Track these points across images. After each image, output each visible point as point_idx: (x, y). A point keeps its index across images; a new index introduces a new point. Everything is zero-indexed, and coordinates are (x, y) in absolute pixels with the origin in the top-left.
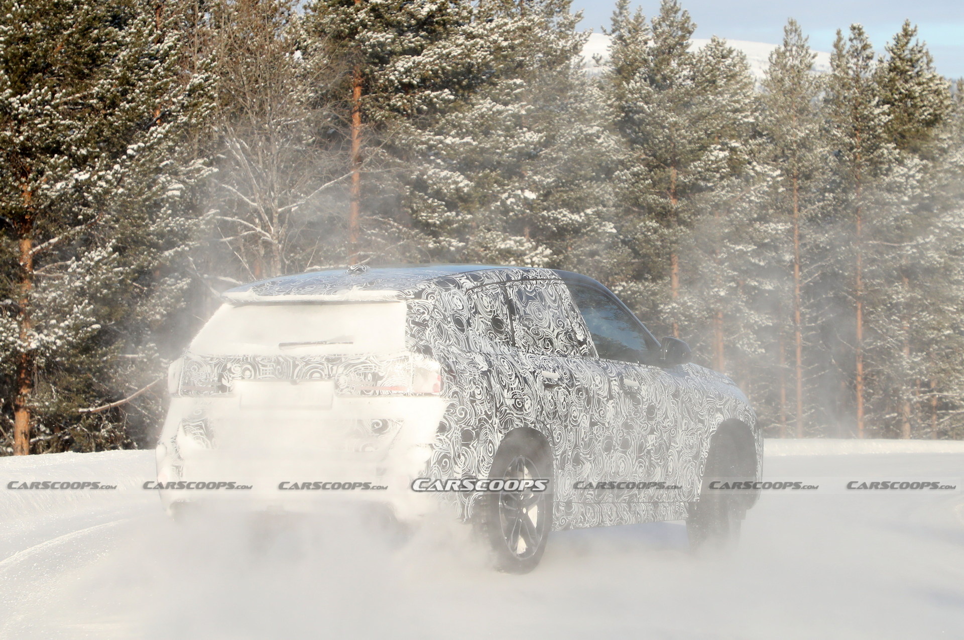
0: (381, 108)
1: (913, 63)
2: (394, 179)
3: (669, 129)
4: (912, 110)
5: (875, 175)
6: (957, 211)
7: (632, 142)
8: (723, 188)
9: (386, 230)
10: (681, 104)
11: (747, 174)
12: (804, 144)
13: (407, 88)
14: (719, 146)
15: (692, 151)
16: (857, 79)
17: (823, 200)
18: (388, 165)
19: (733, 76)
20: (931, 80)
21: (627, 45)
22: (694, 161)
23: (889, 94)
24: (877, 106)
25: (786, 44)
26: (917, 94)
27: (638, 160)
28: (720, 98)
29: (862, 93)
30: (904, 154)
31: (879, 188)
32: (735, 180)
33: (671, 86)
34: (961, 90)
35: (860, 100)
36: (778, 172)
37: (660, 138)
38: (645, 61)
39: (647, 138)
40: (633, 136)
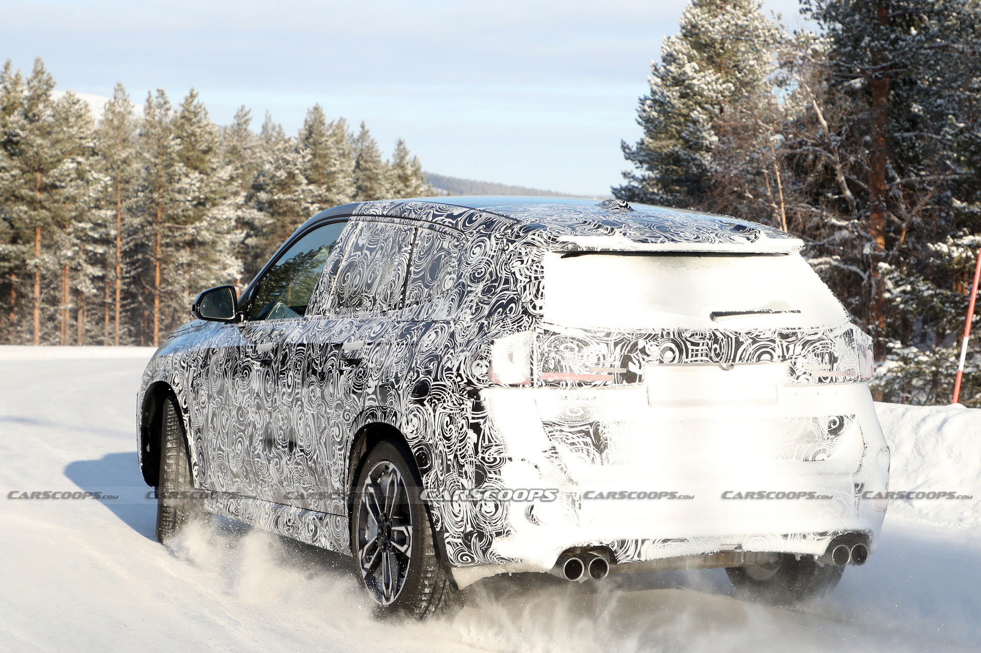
1: (196, 114)
3: (37, 147)
4: (194, 143)
5: (170, 183)
6: (221, 207)
7: (11, 155)
8: (72, 187)
10: (45, 133)
11: (88, 179)
12: (125, 161)
14: (70, 160)
15: (51, 163)
16: (160, 122)
17: (137, 197)
19: (80, 116)
20: (207, 125)
21: (9, 93)
22: (52, 168)
23: (180, 133)
24: (173, 139)
25: (115, 98)
26: (198, 134)
27: (15, 167)
28: (71, 130)
29: (163, 131)
30: (189, 170)
31: (173, 191)
32: (80, 182)
33: (38, 120)
34: (225, 132)
35: (162, 135)
36: (108, 178)
37: (31, 153)
38: (21, 104)
39: (22, 153)
40: (12, 151)
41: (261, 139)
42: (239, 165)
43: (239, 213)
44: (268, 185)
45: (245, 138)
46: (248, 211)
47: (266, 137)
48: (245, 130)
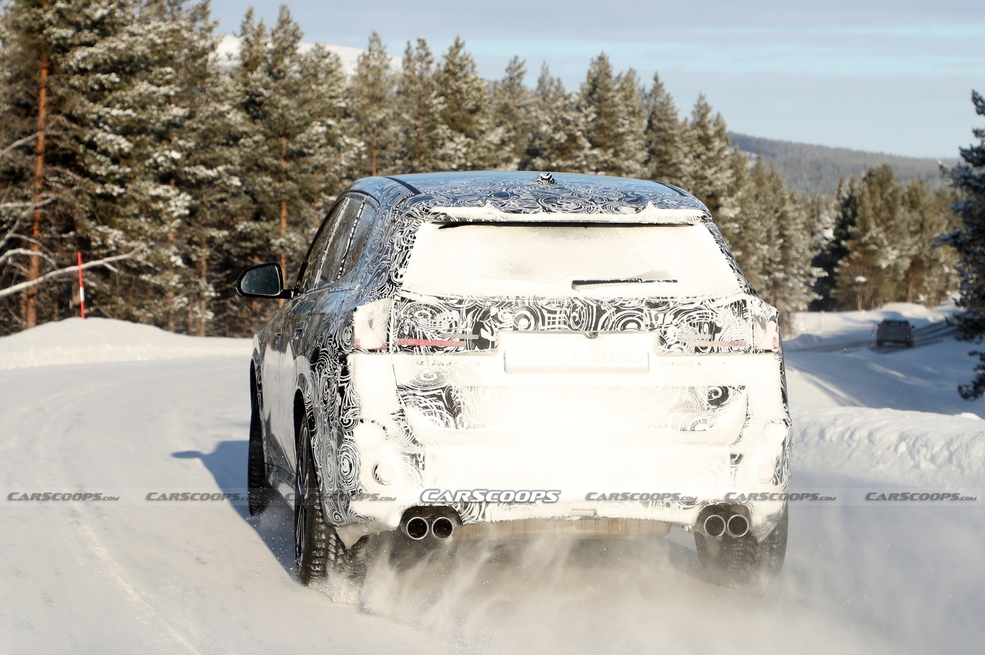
0: (62, 86)
1: (462, 68)
2: (71, 139)
3: (282, 109)
4: (460, 101)
5: (433, 148)
7: (254, 118)
8: (321, 154)
9: (64, 178)
10: (291, 92)
11: (339, 145)
12: (382, 124)
13: (83, 72)
14: (319, 123)
15: (298, 127)
16: (421, 77)
18: (66, 129)
19: (331, 72)
20: (474, 80)
21: (251, 46)
22: (300, 133)
23: (444, 89)
24: (436, 97)
25: (370, 50)
26: (464, 90)
27: (258, 131)
28: (320, 88)
29: (424, 87)
30: (454, 133)
31: (435, 157)
32: (330, 149)
33: (283, 78)
34: (495, 88)
35: (423, 93)
36: (362, 144)
37: (275, 115)
38: (265, 59)
39: (265, 115)
40: (255, 113)
41: (536, 95)
42: (511, 126)
44: (545, 149)
45: (519, 95)
47: (543, 93)
48: (519, 85)
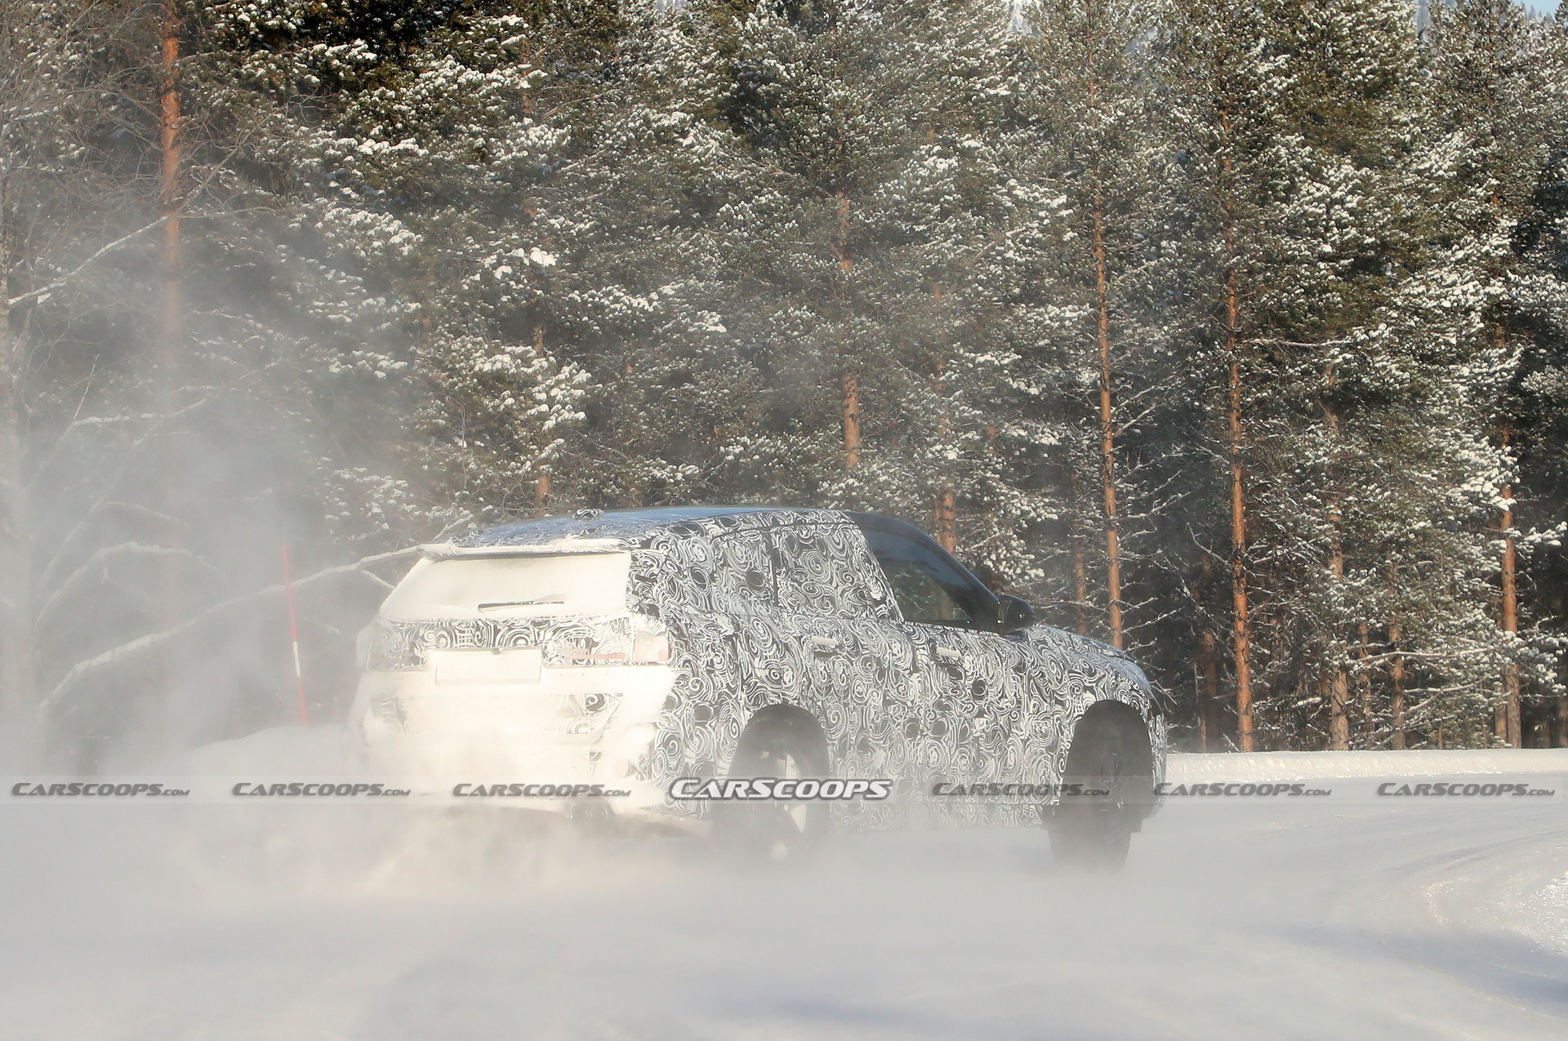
2: (254, 231)
3: (833, 112)
4: (1335, 64)
5: (1263, 202)
6: (1435, 273)
7: (755, 143)
8: (948, 234)
9: (240, 339)
10: (856, 62)
11: (998, 203)
12: (1114, 140)
13: (275, 38)
14: (937, 148)
15: (879, 159)
17: (1158, 255)
18: (239, 201)
22: (884, 179)
23: (1287, 31)
24: (1264, 56)
26: (1345, 31)
27: (769, 180)
28: (936, 48)
30: (1322, 156)
32: (972, 218)
35: (1228, 45)
36: (1062, 199)
37: (814, 132)
39: (786, 133)
40: (757, 130)
42: (1487, 127)
43: (1496, 288)
45: (1505, 36)
46: (1527, 281)
